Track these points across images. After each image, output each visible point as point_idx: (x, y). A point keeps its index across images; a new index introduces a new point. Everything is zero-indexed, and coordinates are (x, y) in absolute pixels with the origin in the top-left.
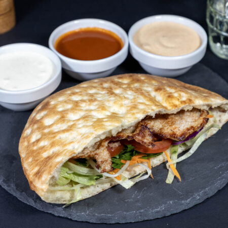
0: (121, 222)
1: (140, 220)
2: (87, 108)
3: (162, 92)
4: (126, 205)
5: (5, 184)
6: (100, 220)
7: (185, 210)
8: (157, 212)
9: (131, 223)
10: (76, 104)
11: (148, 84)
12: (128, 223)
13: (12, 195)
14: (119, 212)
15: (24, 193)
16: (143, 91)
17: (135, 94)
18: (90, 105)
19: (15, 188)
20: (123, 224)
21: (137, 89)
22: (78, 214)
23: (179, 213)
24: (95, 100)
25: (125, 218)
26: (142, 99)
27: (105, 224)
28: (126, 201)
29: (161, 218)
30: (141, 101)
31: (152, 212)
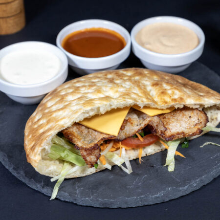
0: (123, 207)
1: (141, 205)
2: (86, 91)
3: (158, 87)
4: (127, 191)
5: (15, 172)
6: (103, 204)
7: (183, 196)
8: (157, 198)
9: (132, 207)
10: (78, 88)
11: (148, 78)
12: (129, 208)
13: (22, 181)
14: (120, 198)
15: (32, 179)
16: (141, 84)
17: (132, 85)
18: (89, 89)
19: (24, 175)
20: (124, 208)
21: (136, 82)
22: (82, 199)
23: (177, 198)
24: (95, 85)
25: (126, 203)
26: (136, 90)
27: (108, 208)
28: (128, 187)
29: (160, 203)
30: (135, 92)
31: (152, 198)
